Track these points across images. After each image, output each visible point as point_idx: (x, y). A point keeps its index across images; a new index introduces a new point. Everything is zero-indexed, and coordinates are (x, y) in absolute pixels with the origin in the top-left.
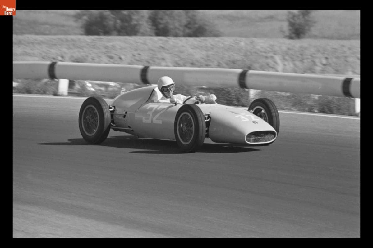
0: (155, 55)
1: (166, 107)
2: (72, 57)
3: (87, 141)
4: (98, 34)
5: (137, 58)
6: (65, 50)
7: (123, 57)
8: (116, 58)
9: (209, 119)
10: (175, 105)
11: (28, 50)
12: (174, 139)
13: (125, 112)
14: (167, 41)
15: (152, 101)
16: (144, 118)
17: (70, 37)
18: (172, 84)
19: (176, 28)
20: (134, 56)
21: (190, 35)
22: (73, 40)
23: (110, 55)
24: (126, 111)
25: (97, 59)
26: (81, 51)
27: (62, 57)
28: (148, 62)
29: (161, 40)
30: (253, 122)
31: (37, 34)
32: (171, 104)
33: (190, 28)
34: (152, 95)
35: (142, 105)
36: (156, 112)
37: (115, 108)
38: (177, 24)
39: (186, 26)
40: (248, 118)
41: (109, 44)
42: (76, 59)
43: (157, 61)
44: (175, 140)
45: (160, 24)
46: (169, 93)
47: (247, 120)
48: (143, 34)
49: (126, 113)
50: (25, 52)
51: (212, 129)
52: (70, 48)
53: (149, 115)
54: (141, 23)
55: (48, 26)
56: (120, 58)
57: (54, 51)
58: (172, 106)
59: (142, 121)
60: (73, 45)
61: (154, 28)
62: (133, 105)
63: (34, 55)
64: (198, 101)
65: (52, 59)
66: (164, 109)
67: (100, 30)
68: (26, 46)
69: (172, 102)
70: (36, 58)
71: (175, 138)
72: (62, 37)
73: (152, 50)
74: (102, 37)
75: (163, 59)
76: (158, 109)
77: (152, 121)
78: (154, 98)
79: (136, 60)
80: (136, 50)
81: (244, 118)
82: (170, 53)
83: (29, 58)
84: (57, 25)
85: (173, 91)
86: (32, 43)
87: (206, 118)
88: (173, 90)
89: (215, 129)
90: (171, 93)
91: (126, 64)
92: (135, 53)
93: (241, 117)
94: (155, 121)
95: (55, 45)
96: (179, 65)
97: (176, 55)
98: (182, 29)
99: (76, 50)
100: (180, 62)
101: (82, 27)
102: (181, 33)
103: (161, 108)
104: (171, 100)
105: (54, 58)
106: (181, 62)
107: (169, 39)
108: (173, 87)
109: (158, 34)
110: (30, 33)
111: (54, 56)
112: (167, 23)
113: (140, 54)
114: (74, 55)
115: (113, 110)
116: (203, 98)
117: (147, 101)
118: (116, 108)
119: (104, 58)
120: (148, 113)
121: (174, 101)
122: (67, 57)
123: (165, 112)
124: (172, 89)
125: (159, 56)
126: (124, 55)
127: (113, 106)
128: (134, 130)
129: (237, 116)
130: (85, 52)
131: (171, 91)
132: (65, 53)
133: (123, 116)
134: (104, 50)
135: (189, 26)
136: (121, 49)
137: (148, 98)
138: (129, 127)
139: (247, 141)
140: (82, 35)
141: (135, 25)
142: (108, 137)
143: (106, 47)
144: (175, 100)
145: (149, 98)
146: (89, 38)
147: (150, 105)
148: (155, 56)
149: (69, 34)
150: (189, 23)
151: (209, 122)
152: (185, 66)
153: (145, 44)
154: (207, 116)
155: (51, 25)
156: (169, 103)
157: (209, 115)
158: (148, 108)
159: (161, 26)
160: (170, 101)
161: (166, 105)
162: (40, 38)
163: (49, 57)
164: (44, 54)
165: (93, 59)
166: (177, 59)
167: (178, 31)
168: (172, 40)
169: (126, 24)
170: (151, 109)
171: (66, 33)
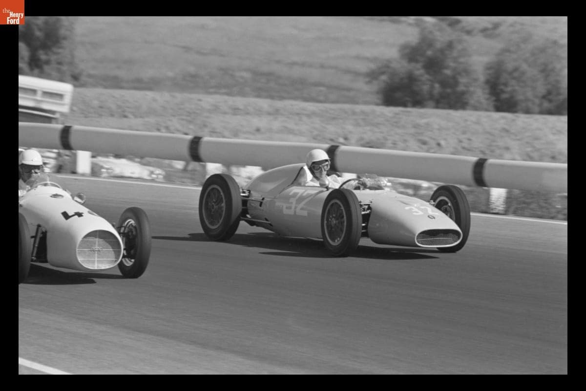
0: (494, 141)
1: (314, 192)
2: (362, 139)
3: (209, 236)
4: (404, 105)
5: (465, 145)
6: (350, 127)
7: (443, 143)
8: (433, 143)
9: (369, 211)
10: (326, 189)
11: (291, 125)
12: (320, 238)
13: (261, 198)
14: (513, 120)
15: (299, 185)
16: (285, 207)
17: (359, 108)
18: (326, 161)
19: (527, 100)
20: (461, 141)
21: (550, 112)
22: (363, 112)
23: (420, 138)
24: (263, 197)
25: (401, 144)
26: (376, 130)
27: (346, 139)
28: (483, 152)
29: (503, 118)
30: (429, 216)
31: (306, 100)
32: (321, 189)
33: (550, 101)
34: (299, 175)
35: (284, 189)
36: (301, 199)
37: (250, 192)
38: (530, 94)
39: (544, 97)
40: (422, 210)
41: (423, 121)
42: (368, 143)
43: (498, 152)
44: (322, 240)
45: (503, 92)
46: (321, 172)
47: (421, 213)
48: (476, 108)
49: (263, 199)
50: (286, 127)
51: (373, 225)
52: (358, 125)
53: (292, 203)
54: (472, 89)
55: (322, 88)
56: (439, 145)
57: (332, 129)
58: (322, 191)
59: (281, 211)
60: (364, 119)
61: (494, 98)
62: (273, 189)
63: (301, 134)
64: (360, 185)
65: (330, 142)
66: (312, 195)
67: (407, 99)
68: (288, 118)
69: (322, 185)
70: (304, 139)
71: (322, 237)
72: (347, 106)
73: (490, 133)
74: (409, 109)
75: (507, 149)
76: (305, 194)
77: (295, 212)
78: (302, 180)
79: (464, 148)
80: (464, 133)
81: (416, 210)
82: (519, 140)
83: (291, 136)
84: (338, 88)
85: (327, 171)
86: (298, 114)
87: (366, 209)
88: (327, 169)
89: (377, 225)
90: (325, 173)
91: (448, 154)
92: (462, 137)
93: (413, 209)
94: (299, 212)
95: (334, 119)
96: (531, 159)
97: (527, 143)
98: (537, 101)
99: (368, 128)
100: (532, 154)
101: (377, 93)
102: (537, 109)
103: (308, 194)
104: (322, 182)
105: (332, 140)
106: (535, 155)
107: (516, 116)
108: (327, 165)
109: (498, 109)
110: (295, 98)
111: (332, 137)
112: (514, 91)
113: (469, 140)
114: (365, 136)
115: (247, 195)
116: (369, 181)
117: (292, 183)
118: (252, 192)
119: (412, 143)
120: (291, 201)
121: (325, 185)
122: (354, 138)
123: (313, 199)
124: (326, 167)
125: (501, 143)
126: (445, 139)
127: (248, 190)
128: (272, 224)
129: (407, 208)
130: (381, 132)
131: (325, 170)
132: (350, 132)
133: (259, 203)
134: (413, 131)
135: (550, 97)
136: (439, 129)
137: (293, 180)
138: (266, 220)
139: (418, 242)
140: (377, 104)
141: (463, 93)
142: (237, 232)
143: (416, 126)
144: (327, 183)
145: (295, 180)
146: (390, 111)
147: (295, 190)
148: (494, 144)
149: (357, 103)
150: (549, 93)
151: (368, 215)
152: (541, 160)
153: (478, 123)
154: (366, 207)
155: (329, 87)
156: (318, 187)
157: (369, 205)
158: (291, 194)
159: (504, 96)
160: (320, 184)
161: (316, 190)
162: (311, 106)
163: (324, 138)
164: (316, 133)
165: (394, 144)
166: (529, 149)
167: (530, 105)
168: (521, 120)
169: (449, 90)
170: (295, 194)
171: (353, 101)
